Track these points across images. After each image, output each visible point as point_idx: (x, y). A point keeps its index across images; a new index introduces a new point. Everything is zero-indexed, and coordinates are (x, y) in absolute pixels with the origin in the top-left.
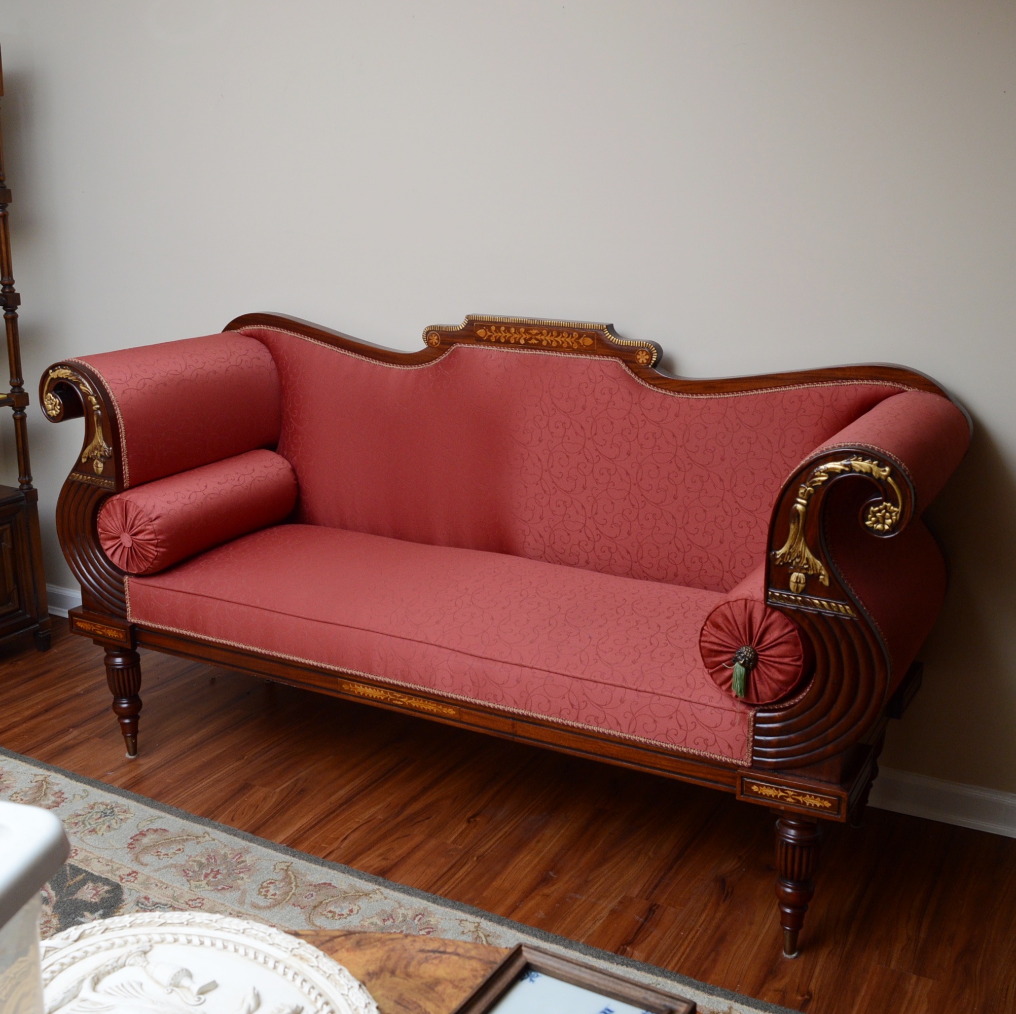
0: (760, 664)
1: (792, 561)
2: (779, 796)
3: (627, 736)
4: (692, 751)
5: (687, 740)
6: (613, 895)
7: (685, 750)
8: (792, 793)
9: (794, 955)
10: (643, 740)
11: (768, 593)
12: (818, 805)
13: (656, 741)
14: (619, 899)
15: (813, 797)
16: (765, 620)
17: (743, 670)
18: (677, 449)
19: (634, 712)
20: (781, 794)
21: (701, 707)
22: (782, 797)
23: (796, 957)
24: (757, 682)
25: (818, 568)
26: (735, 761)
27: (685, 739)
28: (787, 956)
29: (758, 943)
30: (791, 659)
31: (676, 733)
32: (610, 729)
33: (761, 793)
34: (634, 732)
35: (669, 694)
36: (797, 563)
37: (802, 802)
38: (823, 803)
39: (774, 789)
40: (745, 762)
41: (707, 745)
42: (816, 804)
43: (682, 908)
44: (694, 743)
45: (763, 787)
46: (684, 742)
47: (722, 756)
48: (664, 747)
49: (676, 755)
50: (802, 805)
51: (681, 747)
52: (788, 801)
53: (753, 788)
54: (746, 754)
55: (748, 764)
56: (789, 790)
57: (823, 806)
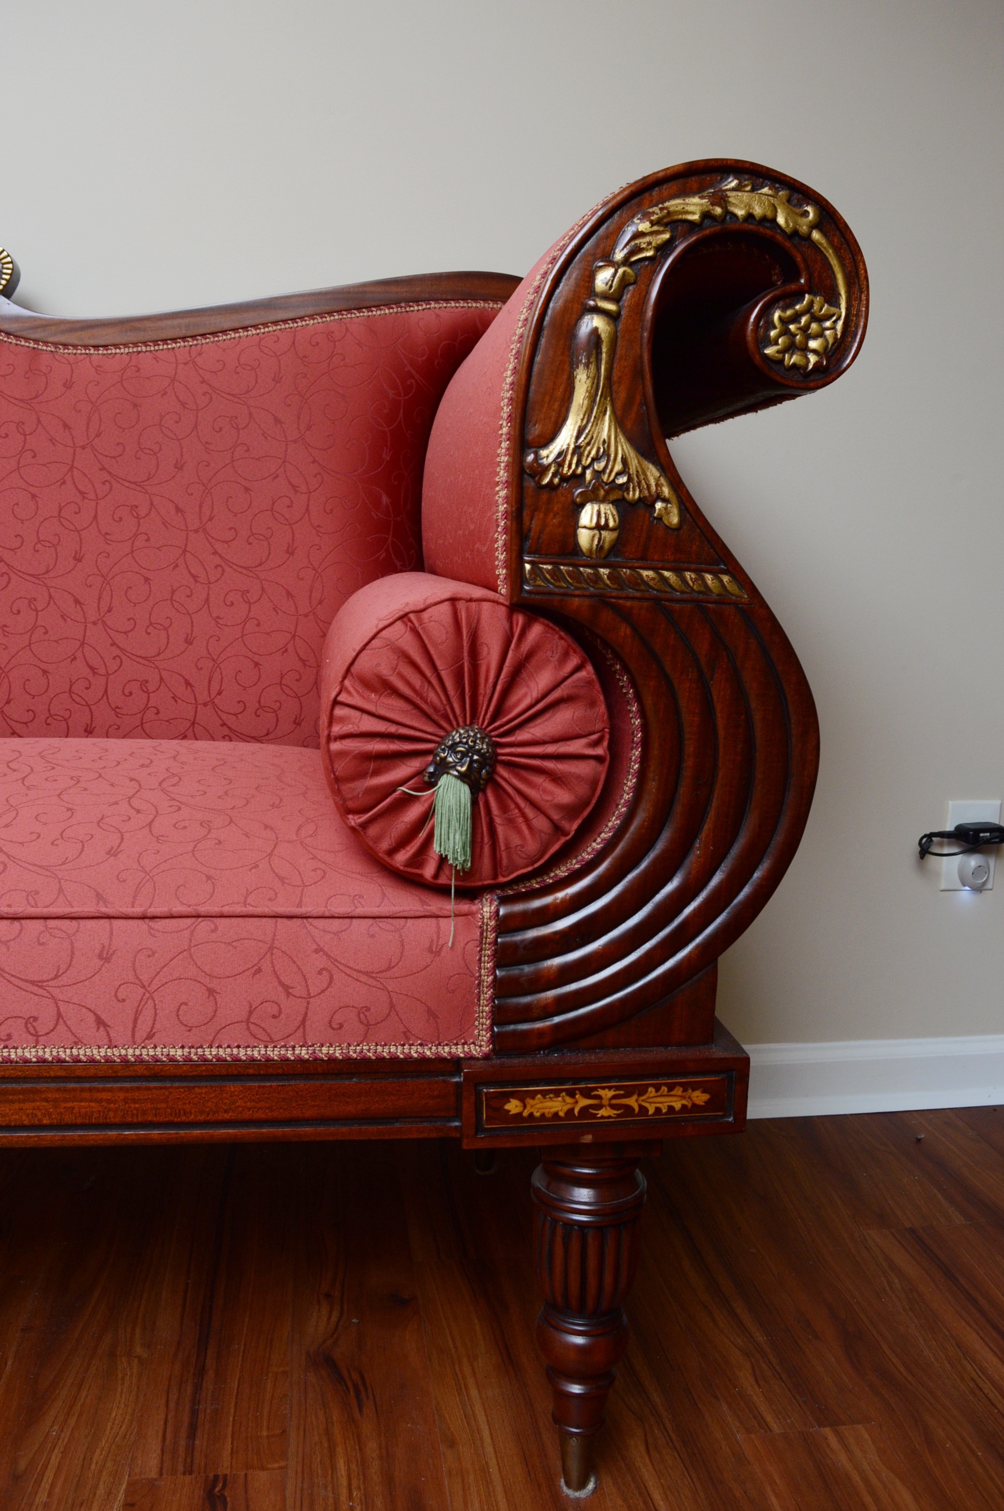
0: (502, 771)
1: (585, 468)
2: (576, 1111)
3: (130, 1053)
4: (325, 1050)
5: (308, 1023)
6: (101, 1491)
7: (304, 1053)
8: (611, 1093)
9: (591, 1486)
10: (178, 1053)
11: (523, 568)
12: (677, 1106)
13: (219, 1047)
14: (121, 1496)
15: (664, 1089)
16: (513, 646)
17: (464, 791)
18: (74, 454)
19: (145, 978)
20: (584, 1102)
21: (336, 924)
22: (585, 1109)
23: (595, 1489)
24: (498, 820)
25: (653, 483)
26: (447, 1049)
27: (304, 1021)
28: (577, 1494)
29: (499, 1489)
30: (584, 741)
31: (276, 1012)
32: (77, 1042)
33: (531, 1114)
34: (150, 1036)
35: (238, 909)
36: (598, 474)
37: (637, 1109)
38: (689, 1098)
39: (564, 1094)
40: (475, 1045)
41: (368, 1025)
42: (673, 1104)
43: (282, 1464)
44: (331, 1026)
45: (533, 1098)
46: (301, 1030)
47: (410, 1045)
48: (244, 1058)
49: (280, 1071)
50: (638, 1115)
51: (294, 1048)
52: (602, 1117)
53: (507, 1107)
54: (477, 1023)
55: (483, 1049)
56: (603, 1088)
57: (689, 1105)
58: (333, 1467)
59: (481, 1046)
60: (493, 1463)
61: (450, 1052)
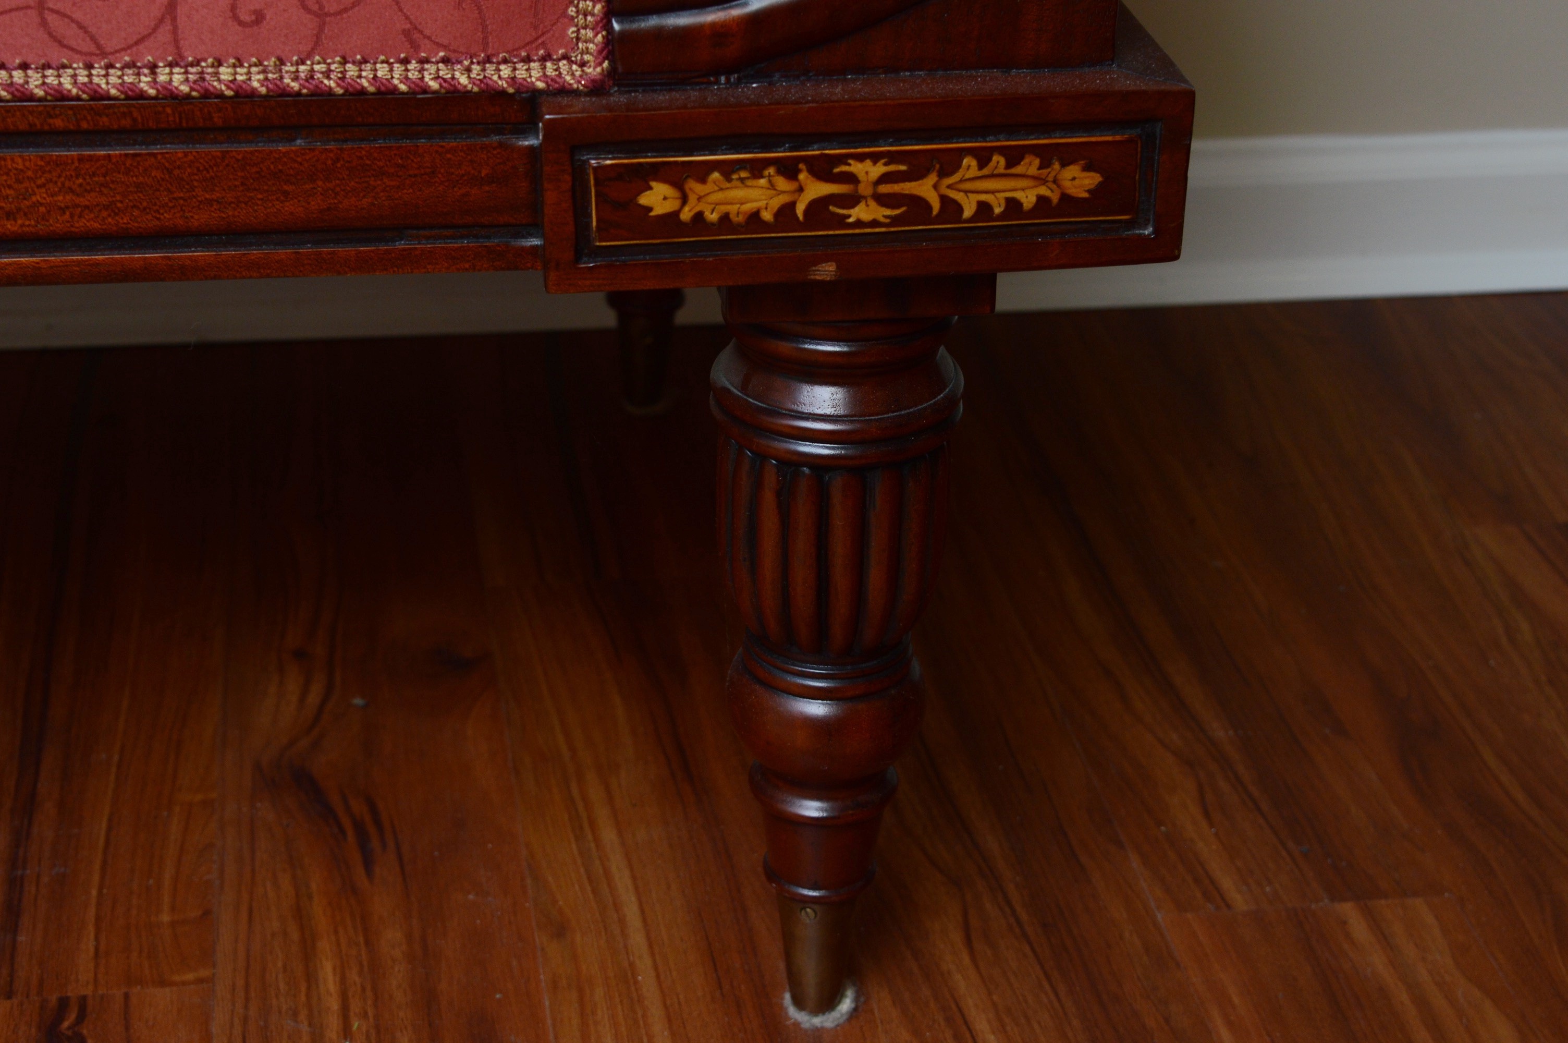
2: (800, 209)
4: (225, 73)
7: (178, 81)
8: (879, 169)
9: (846, 1005)
12: (1028, 199)
15: (998, 161)
20: (817, 189)
22: (818, 206)
23: (855, 1012)
26: (506, 71)
27: (170, 7)
28: (817, 1021)
29: (656, 1012)
33: (699, 216)
37: (936, 206)
38: (1055, 181)
39: (771, 171)
40: (571, 62)
41: (321, 15)
42: (1018, 195)
43: (204, 973)
44: (235, 17)
45: (703, 180)
46: (167, 27)
47: (423, 61)
48: (40, 93)
49: (126, 123)
50: (940, 219)
51: (153, 68)
52: (859, 223)
53: (645, 199)
54: (572, 11)
55: (589, 70)
56: (861, 158)
57: (1055, 198)
58: (311, 977)
59: (583, 64)
60: (644, 965)
61: (513, 79)
